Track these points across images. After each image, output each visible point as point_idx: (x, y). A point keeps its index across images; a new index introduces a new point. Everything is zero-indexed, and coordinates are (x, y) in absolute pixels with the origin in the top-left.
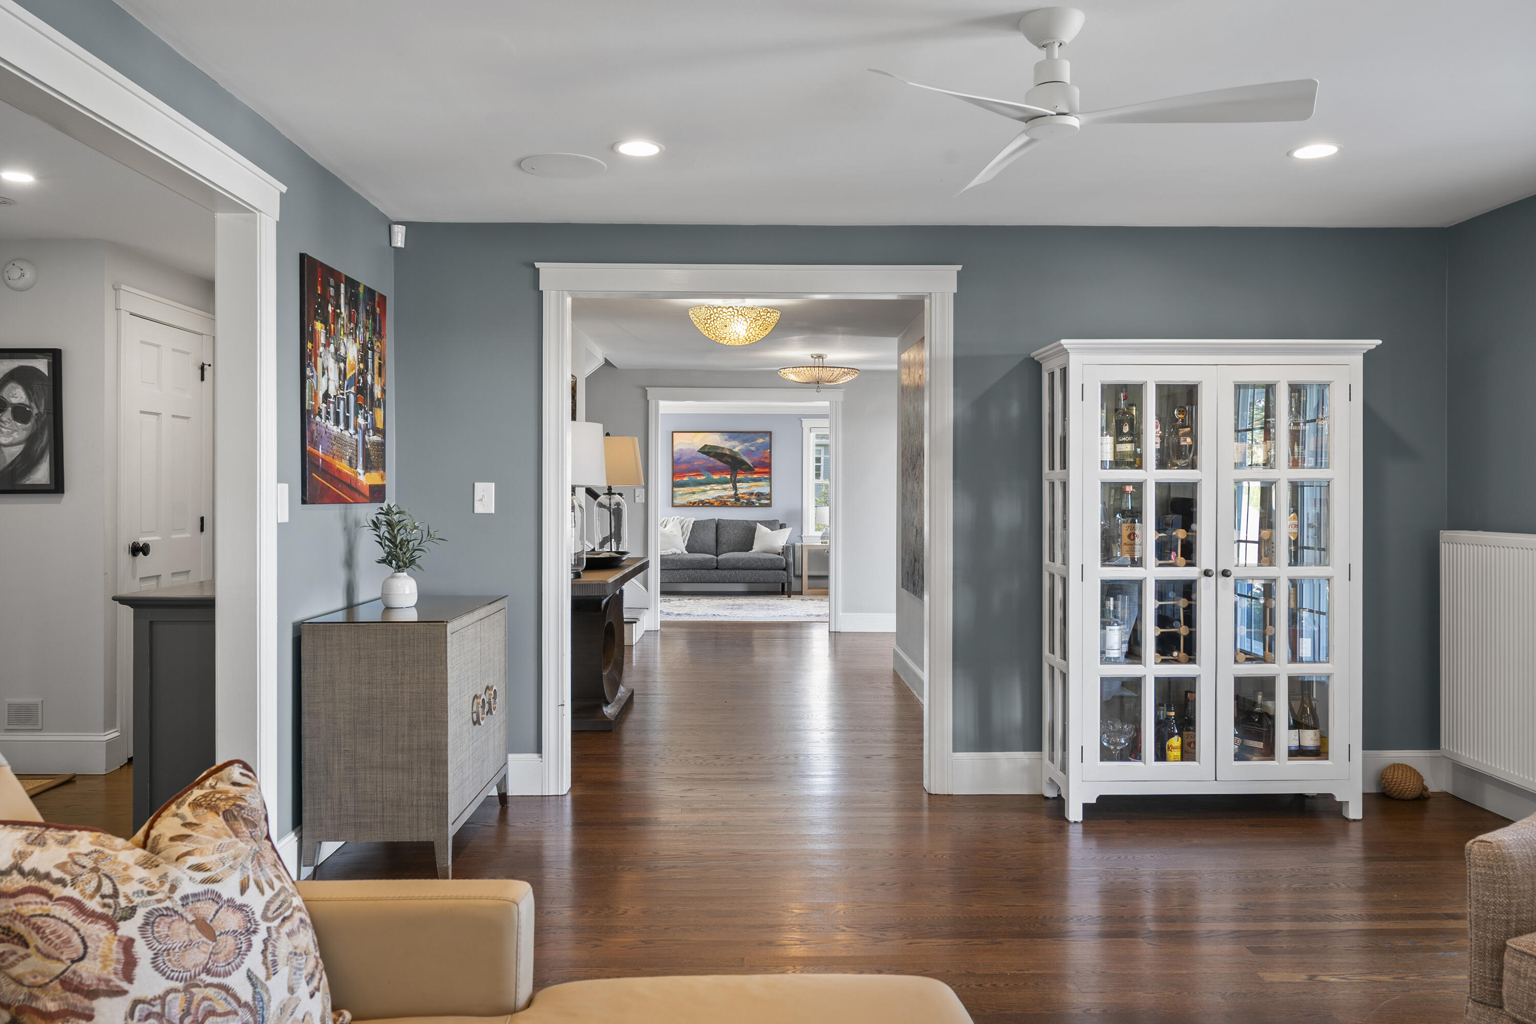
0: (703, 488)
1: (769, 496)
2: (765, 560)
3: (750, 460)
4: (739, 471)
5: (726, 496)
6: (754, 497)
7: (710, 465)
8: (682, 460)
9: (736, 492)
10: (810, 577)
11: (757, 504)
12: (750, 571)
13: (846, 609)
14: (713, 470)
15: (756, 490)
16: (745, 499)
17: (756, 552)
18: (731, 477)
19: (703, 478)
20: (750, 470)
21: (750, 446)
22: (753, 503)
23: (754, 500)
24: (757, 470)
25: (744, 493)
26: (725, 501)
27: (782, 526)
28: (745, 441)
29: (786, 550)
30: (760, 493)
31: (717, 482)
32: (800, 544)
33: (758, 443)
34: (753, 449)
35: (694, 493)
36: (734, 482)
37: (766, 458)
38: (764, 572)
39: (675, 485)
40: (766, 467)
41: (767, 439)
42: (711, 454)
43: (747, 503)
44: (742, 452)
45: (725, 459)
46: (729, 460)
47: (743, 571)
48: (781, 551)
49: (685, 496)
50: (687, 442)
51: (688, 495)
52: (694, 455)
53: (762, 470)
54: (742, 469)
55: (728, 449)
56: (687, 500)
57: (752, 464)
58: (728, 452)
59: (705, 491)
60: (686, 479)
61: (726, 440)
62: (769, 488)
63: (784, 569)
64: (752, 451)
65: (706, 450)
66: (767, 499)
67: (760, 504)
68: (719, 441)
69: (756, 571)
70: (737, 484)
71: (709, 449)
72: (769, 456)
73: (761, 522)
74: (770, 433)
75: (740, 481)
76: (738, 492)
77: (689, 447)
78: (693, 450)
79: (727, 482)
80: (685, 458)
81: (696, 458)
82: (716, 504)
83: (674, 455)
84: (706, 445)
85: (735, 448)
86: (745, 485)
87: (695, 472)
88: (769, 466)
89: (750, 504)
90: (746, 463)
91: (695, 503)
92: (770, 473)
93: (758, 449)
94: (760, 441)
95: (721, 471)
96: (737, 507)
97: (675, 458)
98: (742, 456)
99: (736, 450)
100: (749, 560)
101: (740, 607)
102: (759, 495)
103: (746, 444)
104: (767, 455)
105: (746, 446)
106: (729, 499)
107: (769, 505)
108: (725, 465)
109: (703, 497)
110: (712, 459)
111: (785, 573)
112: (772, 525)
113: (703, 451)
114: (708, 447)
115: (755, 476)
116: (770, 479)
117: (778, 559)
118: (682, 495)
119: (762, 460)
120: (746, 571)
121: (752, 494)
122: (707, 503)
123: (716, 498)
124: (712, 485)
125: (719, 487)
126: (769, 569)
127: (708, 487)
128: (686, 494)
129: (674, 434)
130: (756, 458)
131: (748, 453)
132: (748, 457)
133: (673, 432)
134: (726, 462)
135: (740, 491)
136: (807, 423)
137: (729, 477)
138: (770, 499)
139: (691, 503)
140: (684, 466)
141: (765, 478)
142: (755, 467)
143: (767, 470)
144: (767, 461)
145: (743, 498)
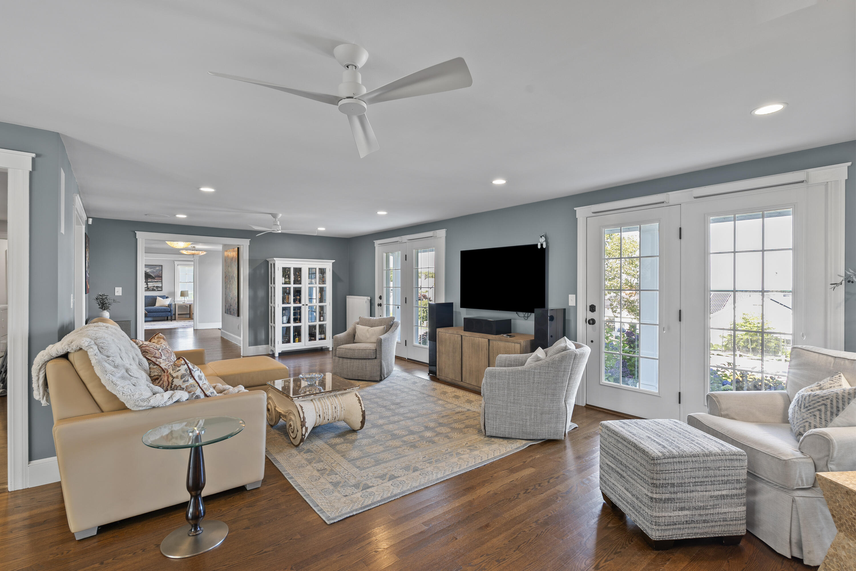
1: (161, 287)
2: (162, 309)
4: (149, 279)
10: (179, 314)
13: (200, 322)
15: (156, 285)
17: (157, 307)
20: (153, 278)
22: (155, 290)
24: (156, 278)
25: (151, 286)
27: (167, 298)
28: (151, 268)
29: (170, 305)
32: (174, 303)
34: (155, 271)
38: (161, 313)
40: (160, 277)
41: (161, 268)
48: (167, 306)
54: (150, 278)
57: (154, 276)
62: (161, 284)
63: (169, 312)
67: (158, 290)
69: (157, 313)
70: (148, 283)
73: (159, 296)
74: (162, 266)
75: (149, 282)
86: (151, 283)
88: (161, 277)
89: (153, 290)
90: (152, 276)
92: (162, 279)
93: (156, 271)
94: (158, 268)
96: (148, 291)
98: (150, 273)
99: (148, 271)
100: (155, 309)
101: (154, 325)
102: (157, 287)
104: (161, 273)
105: (152, 270)
107: (162, 290)
111: (170, 313)
112: (163, 297)
115: (155, 280)
116: (162, 281)
117: (167, 309)
120: (154, 313)
121: (154, 286)
126: (164, 312)
130: (156, 274)
131: (153, 272)
132: (153, 274)
135: (149, 286)
136: (176, 263)
138: (162, 288)
141: (160, 281)
142: (156, 277)
143: (161, 278)
144: (161, 275)
145: (150, 288)
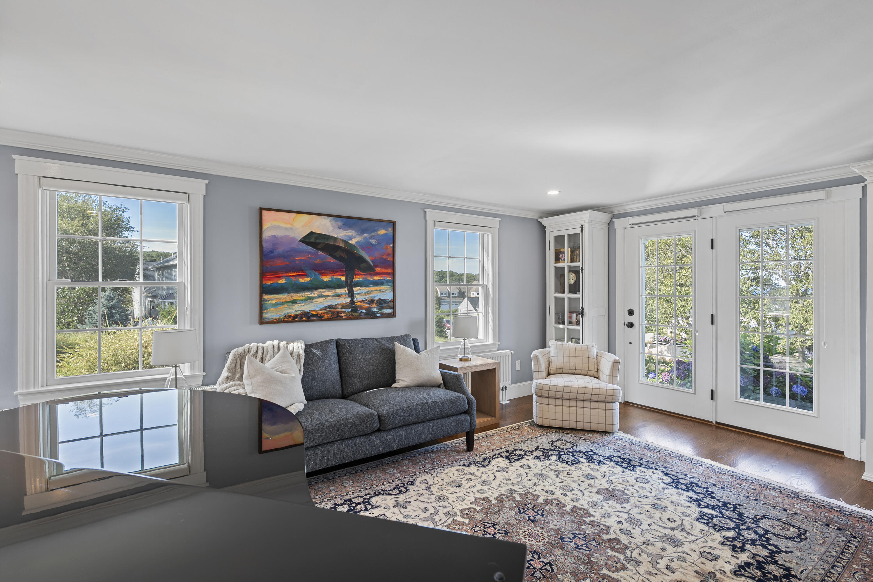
0: (307, 294)
1: (392, 304)
3: (370, 256)
5: (339, 305)
6: (374, 305)
7: (318, 261)
8: (275, 253)
9: (353, 299)
11: (378, 315)
12: (425, 424)
14: (322, 269)
15: (377, 296)
16: (364, 309)
18: (346, 279)
19: (307, 280)
20: (369, 270)
21: (370, 238)
22: (373, 312)
23: (375, 310)
24: (378, 269)
25: (363, 301)
26: (338, 313)
28: (363, 231)
30: (383, 300)
31: (328, 286)
33: (379, 235)
34: (373, 241)
35: (294, 302)
36: (350, 286)
37: (388, 255)
39: (264, 290)
40: (387, 267)
41: (390, 230)
42: (319, 247)
43: (366, 314)
44: (360, 246)
45: (339, 253)
46: (344, 255)
47: (416, 427)
48: (442, 381)
49: (282, 307)
50: (283, 225)
51: (285, 306)
52: (294, 246)
53: (384, 271)
54: (360, 269)
55: (343, 240)
56: (284, 312)
57: (372, 262)
58: (342, 245)
59: (310, 299)
60: (282, 281)
61: (340, 228)
62: (392, 293)
63: (466, 412)
64: (372, 245)
65: (313, 240)
66: (390, 308)
67: (382, 314)
68: (331, 229)
70: (355, 289)
71: (316, 238)
72: (391, 253)
73: (394, 339)
74: (394, 223)
75: (358, 285)
76: (355, 299)
77: (287, 233)
78: (293, 239)
79: (340, 286)
80: (280, 250)
81: (297, 251)
82: (326, 317)
83: (264, 245)
84: (312, 233)
85: (351, 238)
86: (363, 290)
87: (297, 271)
88: (392, 265)
89: (370, 315)
90: (364, 261)
91: (296, 316)
92: (393, 274)
93: (379, 243)
94: (382, 232)
95: (333, 270)
96: (354, 319)
97: (265, 249)
98: (360, 250)
99: (353, 242)
102: (381, 303)
103: (365, 235)
104: (390, 251)
105: (365, 238)
106: (344, 310)
107: (392, 315)
108: (338, 262)
109: (308, 308)
110: (320, 253)
112: (412, 343)
113: (307, 241)
114: (316, 235)
115: (376, 278)
116: (393, 282)
117: (459, 398)
118: (277, 305)
119: (384, 257)
121: (372, 301)
122: (313, 315)
123: (325, 309)
124: (321, 290)
125: (330, 293)
126: (449, 416)
127: (315, 294)
128: (283, 303)
129: (264, 213)
130: (377, 254)
131: (367, 246)
132: (368, 253)
133: (261, 210)
134: (340, 259)
137: (343, 278)
138: (393, 308)
139: (290, 316)
140: (279, 263)
141: (388, 281)
142: (376, 266)
143: (390, 271)
144: (390, 259)
145: (361, 307)
